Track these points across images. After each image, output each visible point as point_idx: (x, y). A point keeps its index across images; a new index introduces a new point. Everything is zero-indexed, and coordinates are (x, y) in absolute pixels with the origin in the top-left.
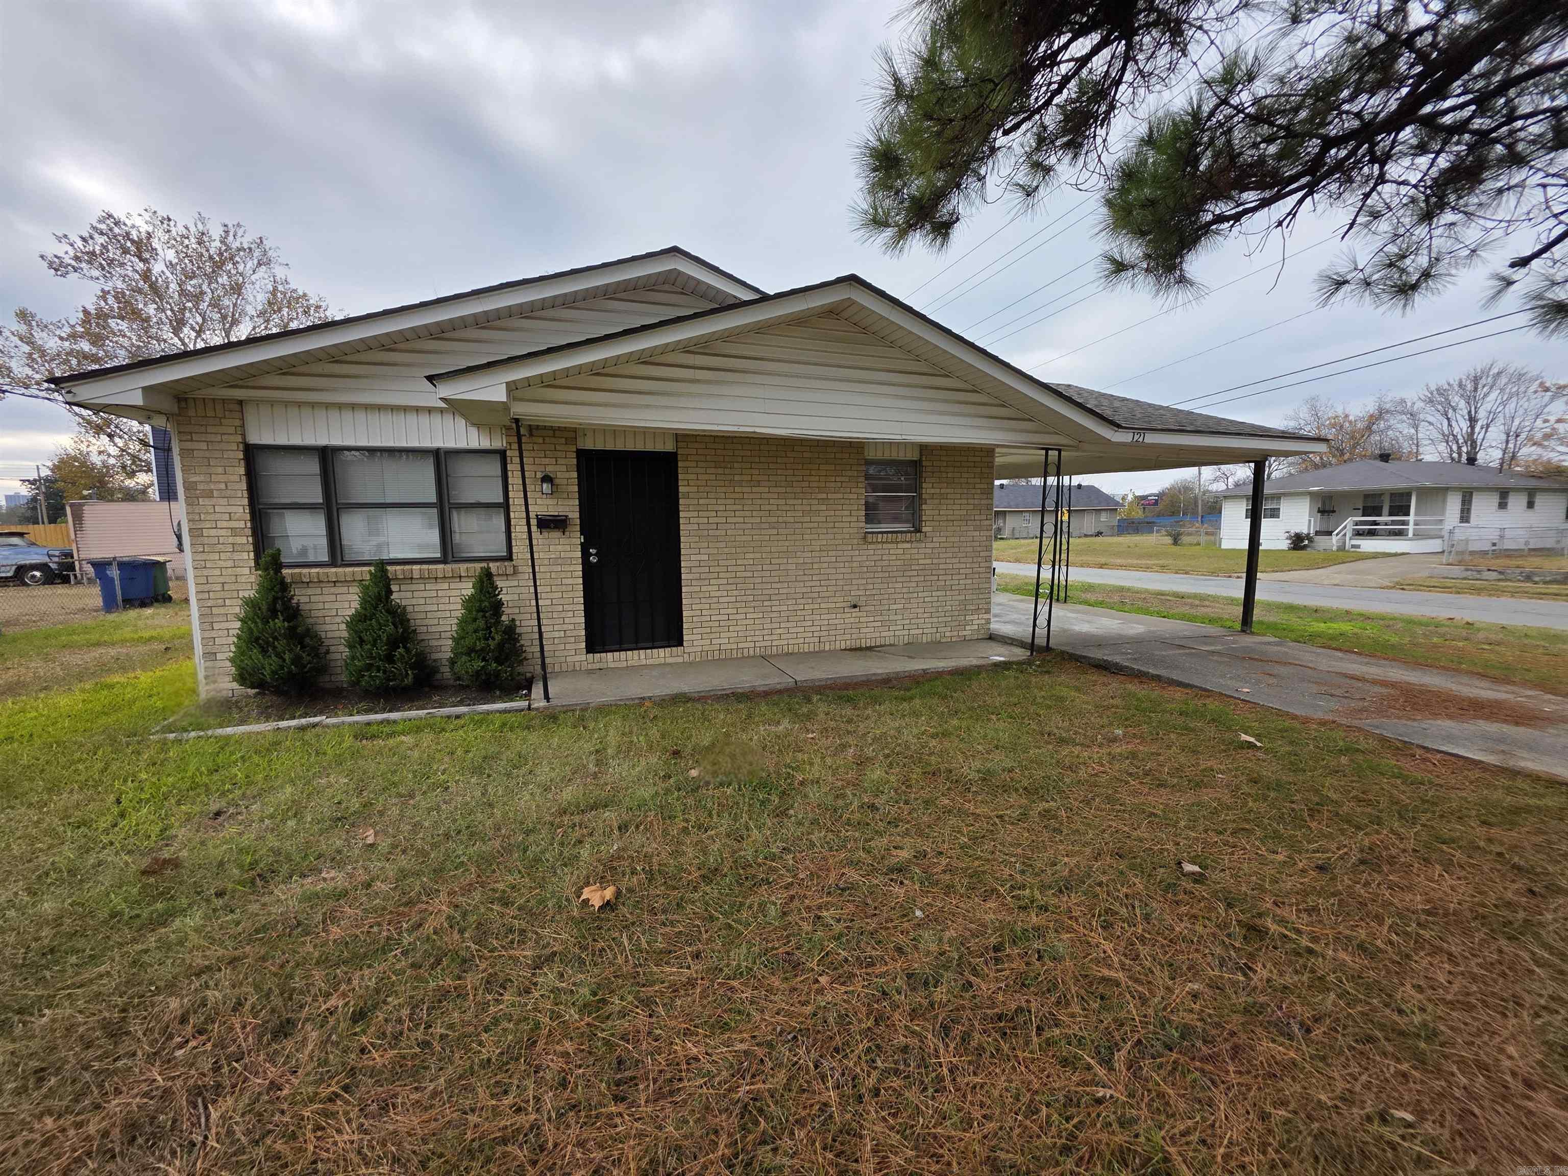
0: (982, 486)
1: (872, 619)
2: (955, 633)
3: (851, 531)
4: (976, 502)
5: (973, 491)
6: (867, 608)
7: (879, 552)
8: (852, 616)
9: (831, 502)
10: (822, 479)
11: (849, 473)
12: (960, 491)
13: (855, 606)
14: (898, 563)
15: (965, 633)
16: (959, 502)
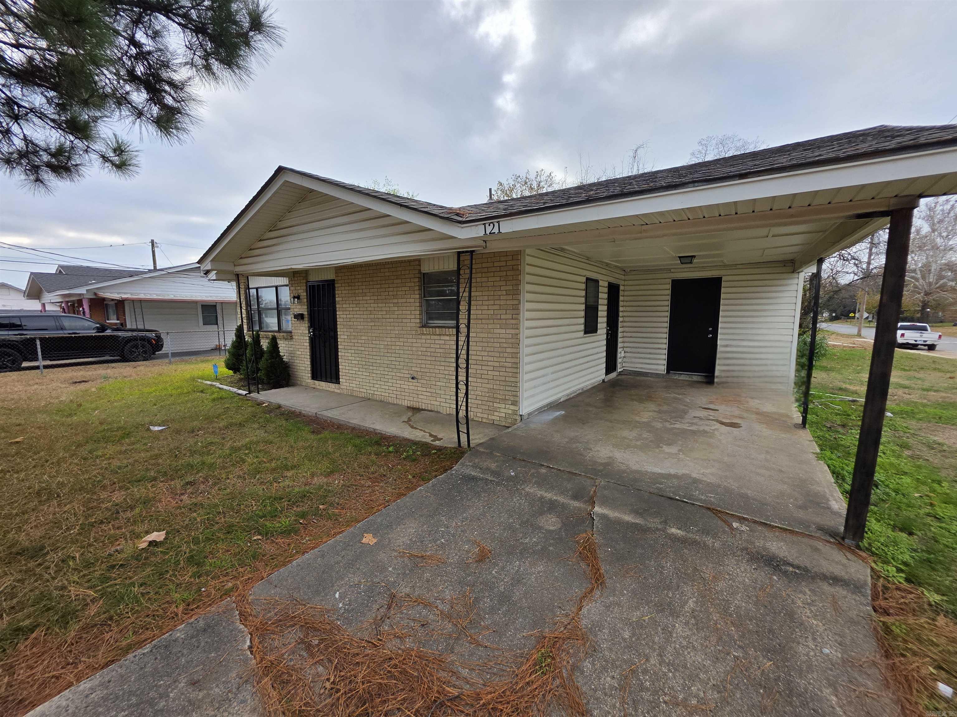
0: (508, 288)
1: (425, 389)
2: (486, 416)
3: (412, 325)
4: (502, 303)
5: (499, 293)
6: (422, 381)
7: (428, 341)
8: (412, 385)
9: (400, 304)
10: (395, 289)
11: (409, 284)
12: (486, 293)
13: (413, 378)
14: (441, 351)
15: (493, 418)
16: (487, 303)
